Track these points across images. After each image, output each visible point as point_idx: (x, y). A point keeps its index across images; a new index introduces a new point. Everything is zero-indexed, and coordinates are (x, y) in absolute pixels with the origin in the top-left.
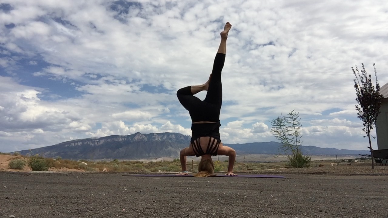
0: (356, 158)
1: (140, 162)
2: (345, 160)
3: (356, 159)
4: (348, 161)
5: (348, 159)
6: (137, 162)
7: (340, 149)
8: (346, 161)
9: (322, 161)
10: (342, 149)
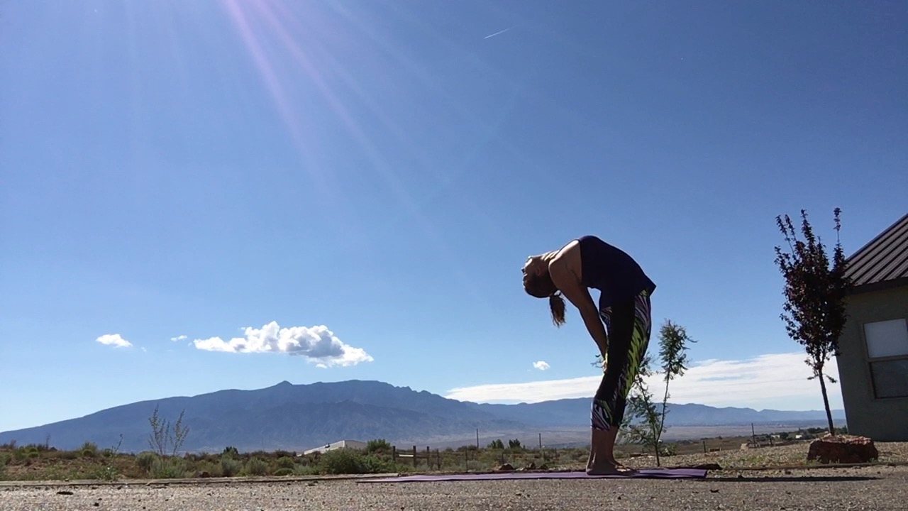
0: (797, 429)
1: (286, 452)
2: (772, 434)
3: (798, 433)
4: (779, 436)
5: (780, 434)
6: (280, 455)
7: (758, 410)
8: (774, 436)
9: (720, 438)
10: (765, 410)
